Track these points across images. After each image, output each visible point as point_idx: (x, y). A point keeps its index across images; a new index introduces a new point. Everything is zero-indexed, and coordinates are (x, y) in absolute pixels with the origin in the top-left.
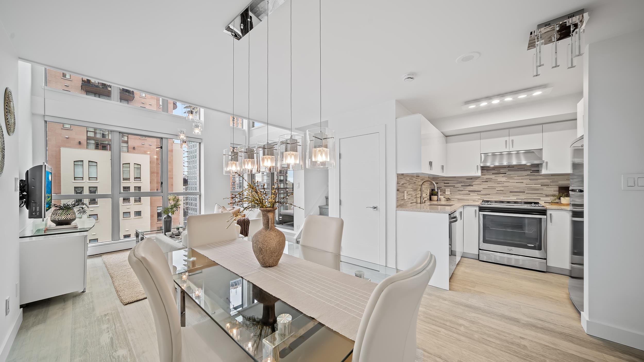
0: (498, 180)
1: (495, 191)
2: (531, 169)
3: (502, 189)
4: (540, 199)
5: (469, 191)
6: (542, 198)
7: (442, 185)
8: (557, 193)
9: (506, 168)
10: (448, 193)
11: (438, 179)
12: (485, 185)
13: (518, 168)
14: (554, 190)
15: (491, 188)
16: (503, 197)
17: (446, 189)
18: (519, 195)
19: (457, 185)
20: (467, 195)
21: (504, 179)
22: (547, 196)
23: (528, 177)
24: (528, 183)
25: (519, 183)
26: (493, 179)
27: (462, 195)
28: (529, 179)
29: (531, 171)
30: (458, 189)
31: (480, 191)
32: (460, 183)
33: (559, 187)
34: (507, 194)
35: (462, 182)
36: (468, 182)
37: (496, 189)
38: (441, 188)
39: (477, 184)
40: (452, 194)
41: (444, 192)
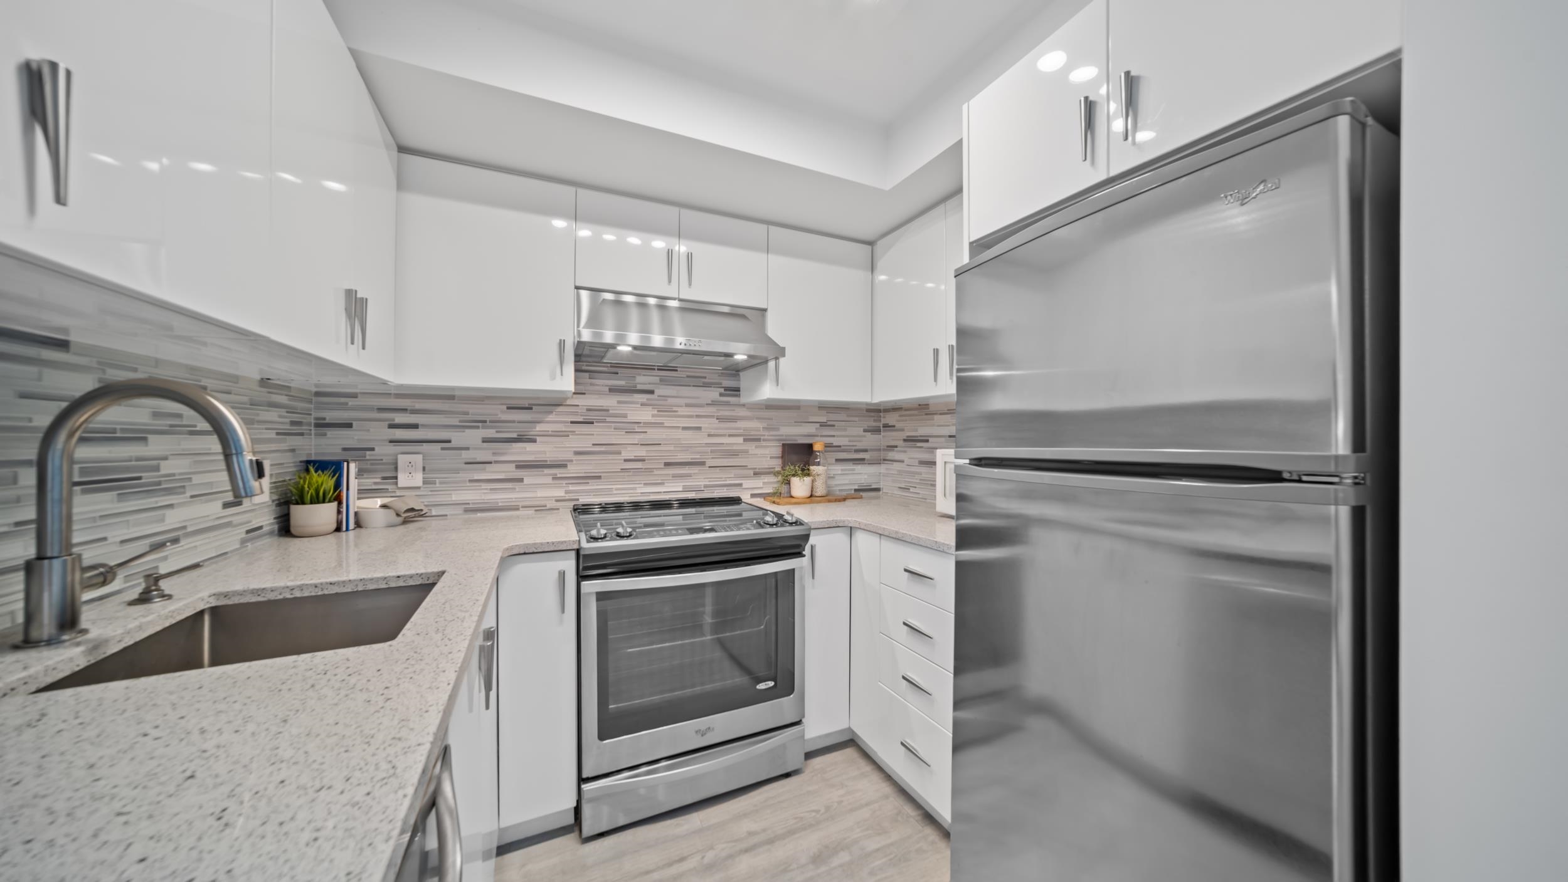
0: (630, 418)
1: (616, 463)
2: (721, 384)
3: (641, 452)
4: (740, 485)
5: (518, 467)
6: (747, 483)
7: (375, 434)
8: (777, 464)
9: (654, 373)
10: (411, 478)
11: (351, 402)
12: (584, 439)
13: (688, 377)
14: (768, 455)
15: (602, 449)
16: (645, 484)
17: (400, 457)
18: (689, 475)
19: (460, 438)
20: (509, 485)
21: (646, 415)
22: (757, 474)
23: (711, 410)
24: (713, 432)
25: (690, 432)
26: (611, 412)
27: (484, 486)
28: (717, 419)
29: (722, 390)
30: (466, 455)
31: (565, 466)
32: (478, 427)
33: (784, 445)
34: (656, 472)
35: (485, 422)
36: (513, 422)
37: (623, 455)
38: (368, 453)
39: (552, 431)
40: (437, 485)
41: (384, 478)
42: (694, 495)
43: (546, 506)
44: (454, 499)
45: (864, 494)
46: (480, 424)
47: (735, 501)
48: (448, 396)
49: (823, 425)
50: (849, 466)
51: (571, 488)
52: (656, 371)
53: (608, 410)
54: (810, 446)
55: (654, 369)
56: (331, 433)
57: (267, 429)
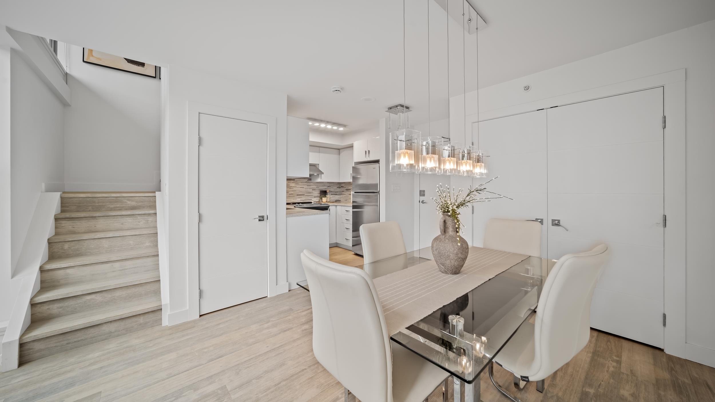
3: (292, 192)
4: (312, 199)
6: (313, 199)
8: (319, 195)
14: (317, 193)
16: (293, 199)
18: (302, 197)
21: (293, 185)
22: (315, 197)
23: (306, 183)
24: (306, 188)
25: (302, 188)
29: (308, 179)
33: (321, 191)
34: (295, 197)
49: (328, 186)
50: (334, 195)
54: (326, 191)
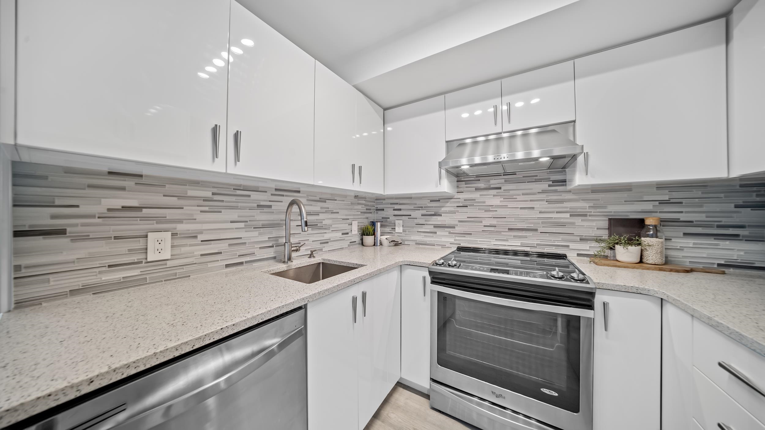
0: (487, 204)
1: (479, 227)
2: (549, 178)
3: (494, 222)
4: (568, 246)
5: (434, 227)
6: (572, 246)
7: (389, 212)
8: (604, 234)
9: (501, 177)
10: (399, 229)
11: (384, 202)
12: (463, 215)
13: (524, 177)
15: (472, 219)
16: (496, 240)
17: (396, 221)
18: (526, 237)
19: (414, 214)
20: (431, 235)
21: (497, 201)
22: (583, 240)
23: (543, 196)
24: (543, 210)
25: (526, 210)
26: (476, 200)
27: (422, 234)
28: (546, 202)
29: (551, 183)
30: (416, 221)
31: (454, 227)
32: (420, 210)
33: (610, 220)
34: (503, 233)
35: (422, 207)
36: (433, 207)
37: (483, 223)
38: (388, 219)
39: (448, 211)
40: (407, 232)
41: (392, 229)
42: (529, 249)
43: (446, 246)
44: (412, 238)
45: (726, 270)
46: (421, 208)
47: (561, 256)
48: (409, 197)
49: (664, 202)
50: (709, 241)
51: (457, 238)
52: (502, 176)
53: (475, 200)
54: (642, 221)
55: (501, 175)
56: (379, 212)
57: (357, 211)
